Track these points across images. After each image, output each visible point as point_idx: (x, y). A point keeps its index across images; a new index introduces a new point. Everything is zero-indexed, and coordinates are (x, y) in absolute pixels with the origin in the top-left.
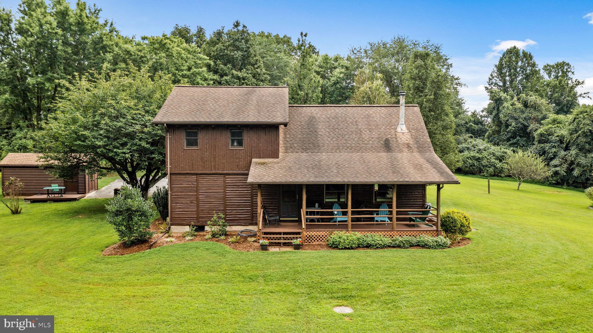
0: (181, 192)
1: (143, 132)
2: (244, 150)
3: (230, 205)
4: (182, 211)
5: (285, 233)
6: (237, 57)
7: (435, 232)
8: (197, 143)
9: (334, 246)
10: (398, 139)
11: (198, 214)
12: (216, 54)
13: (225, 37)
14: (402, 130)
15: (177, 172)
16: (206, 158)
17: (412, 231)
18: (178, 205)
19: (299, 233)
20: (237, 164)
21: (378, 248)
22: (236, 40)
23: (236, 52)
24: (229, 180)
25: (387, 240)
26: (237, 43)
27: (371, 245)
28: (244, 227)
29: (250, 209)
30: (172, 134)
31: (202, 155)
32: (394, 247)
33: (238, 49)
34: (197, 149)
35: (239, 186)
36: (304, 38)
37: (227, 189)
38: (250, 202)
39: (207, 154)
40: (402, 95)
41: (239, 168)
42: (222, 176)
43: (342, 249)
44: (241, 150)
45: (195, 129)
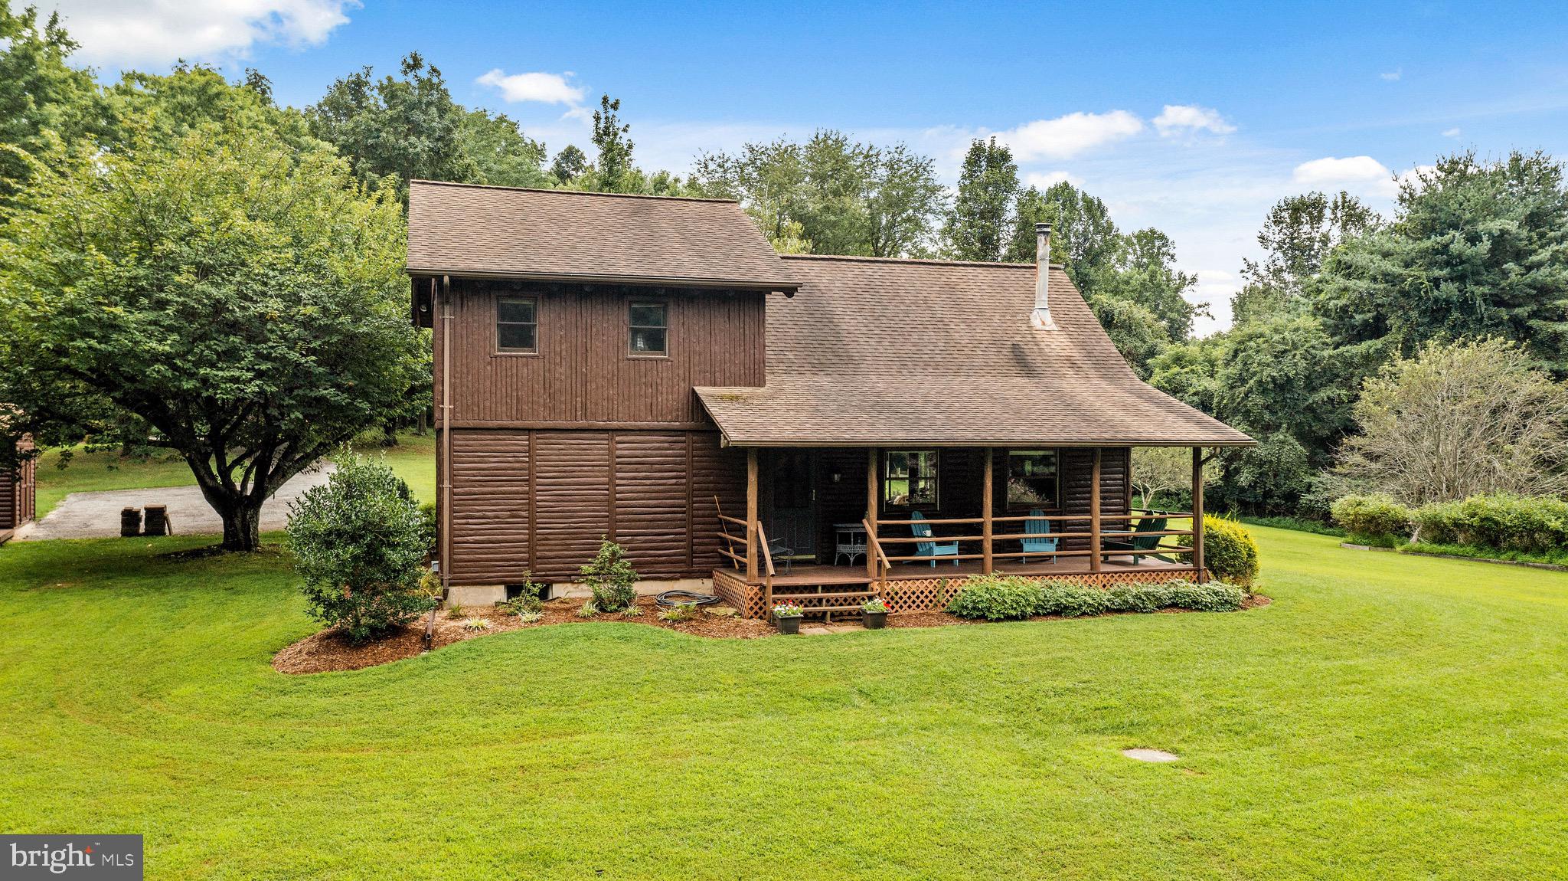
0: (482, 483)
1: (290, 319)
2: (668, 360)
3: (629, 521)
4: (483, 542)
5: (827, 588)
6: (417, 154)
7: (1191, 573)
8: (532, 338)
9: (975, 613)
10: (1043, 345)
11: (531, 549)
12: (351, 140)
13: (375, 98)
14: (1044, 324)
15: (472, 423)
16: (558, 383)
17: (1131, 572)
18: (473, 525)
19: (864, 587)
20: (649, 401)
21: (1084, 614)
22: (413, 107)
23: (413, 139)
24: (625, 446)
25: (1104, 595)
26: (417, 116)
27: (1066, 607)
28: (666, 583)
29: (684, 530)
30: (459, 309)
31: (547, 375)
32: (1119, 611)
33: (416, 130)
34: (533, 357)
35: (652, 464)
36: (611, 112)
37: (619, 475)
38: (684, 512)
39: (562, 370)
40: (1044, 233)
41: (654, 412)
42: (605, 436)
43: (998, 620)
44: (662, 360)
45: (528, 298)
